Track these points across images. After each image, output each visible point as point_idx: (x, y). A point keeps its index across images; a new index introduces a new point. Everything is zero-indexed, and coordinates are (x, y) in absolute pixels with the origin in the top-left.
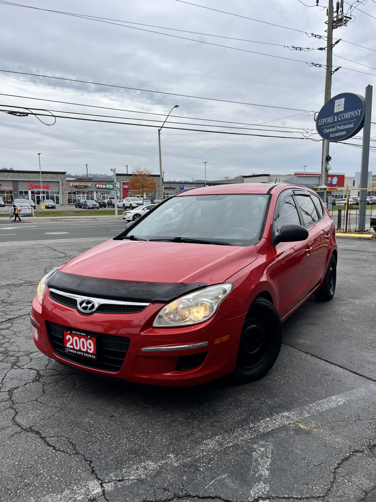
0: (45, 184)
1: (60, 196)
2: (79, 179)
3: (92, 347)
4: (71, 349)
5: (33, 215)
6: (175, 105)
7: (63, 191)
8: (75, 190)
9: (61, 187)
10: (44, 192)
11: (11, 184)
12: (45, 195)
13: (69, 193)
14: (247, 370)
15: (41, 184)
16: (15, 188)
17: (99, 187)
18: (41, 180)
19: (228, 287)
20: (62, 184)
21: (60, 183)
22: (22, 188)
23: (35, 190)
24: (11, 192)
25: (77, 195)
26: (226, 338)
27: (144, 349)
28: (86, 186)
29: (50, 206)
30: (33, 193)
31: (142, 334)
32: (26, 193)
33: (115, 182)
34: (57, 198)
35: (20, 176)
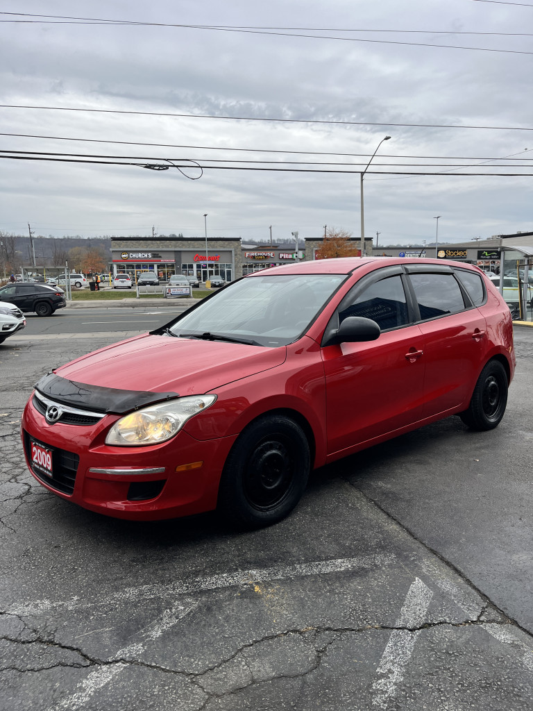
0: (213, 255)
1: (233, 270)
2: (262, 247)
3: (50, 463)
4: (36, 463)
5: (192, 295)
6: (385, 137)
7: (237, 262)
8: (252, 262)
9: (233, 258)
10: (211, 266)
11: (173, 255)
12: (214, 270)
13: (244, 266)
14: (261, 510)
15: (207, 255)
16: (178, 261)
17: (283, 257)
18: (207, 249)
19: (208, 400)
20: (236, 255)
21: (233, 252)
22: (186, 260)
23: (202, 263)
24: (172, 266)
25: (254, 269)
26: (196, 465)
27: (93, 470)
28: (266, 257)
29: (217, 284)
30: (198, 266)
31: (90, 451)
32: (191, 267)
33: (297, 250)
34: (229, 273)
35: (183, 245)
